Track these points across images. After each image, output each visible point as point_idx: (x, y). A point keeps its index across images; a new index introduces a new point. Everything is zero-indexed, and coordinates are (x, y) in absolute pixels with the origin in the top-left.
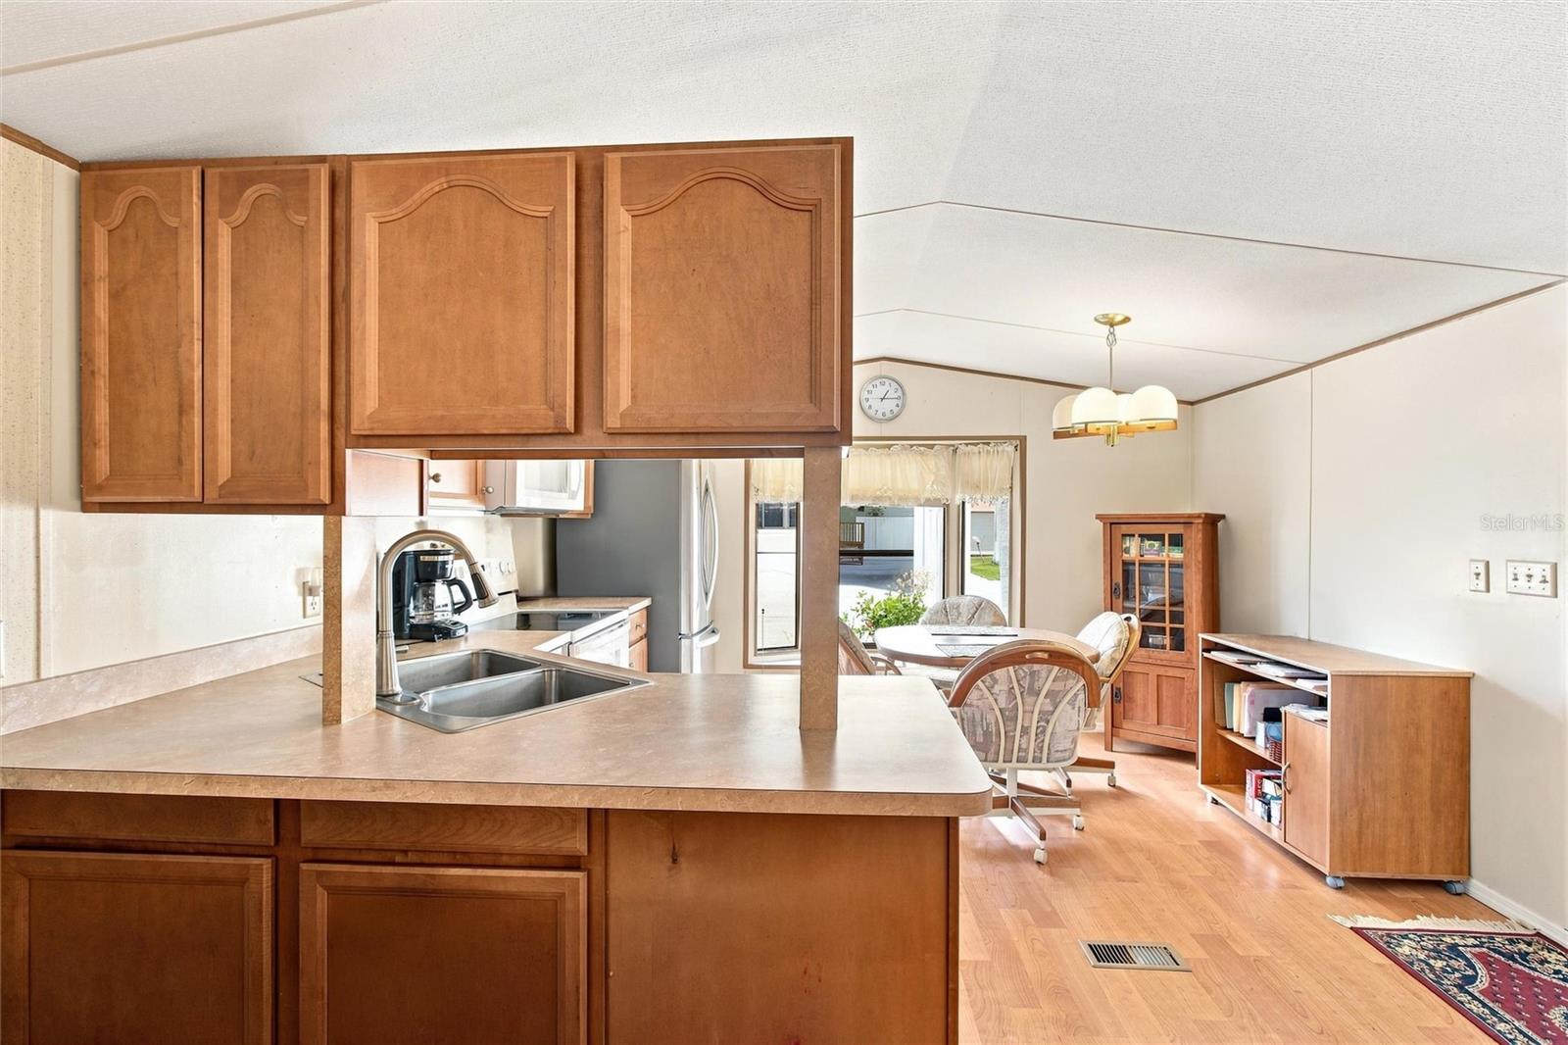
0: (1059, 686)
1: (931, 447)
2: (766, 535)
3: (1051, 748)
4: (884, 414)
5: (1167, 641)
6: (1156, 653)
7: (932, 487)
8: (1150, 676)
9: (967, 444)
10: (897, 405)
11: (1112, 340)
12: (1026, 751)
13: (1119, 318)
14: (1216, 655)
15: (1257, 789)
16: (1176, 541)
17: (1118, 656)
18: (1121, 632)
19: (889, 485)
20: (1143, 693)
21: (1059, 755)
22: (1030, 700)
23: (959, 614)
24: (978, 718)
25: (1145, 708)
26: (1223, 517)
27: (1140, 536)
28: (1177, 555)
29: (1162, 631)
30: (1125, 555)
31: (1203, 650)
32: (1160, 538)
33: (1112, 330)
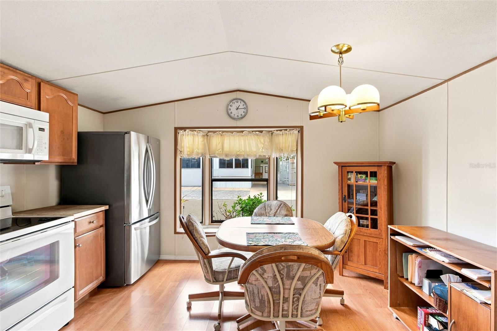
0: (307, 273)
1: (261, 132)
2: (186, 172)
3: (303, 309)
4: (238, 116)
5: (369, 223)
6: (364, 229)
7: (262, 150)
8: (361, 240)
9: (277, 131)
10: (244, 112)
11: (341, 62)
12: (288, 311)
13: (345, 48)
14: (398, 238)
15: (425, 321)
16: (374, 175)
17: (345, 240)
18: (347, 225)
19: (243, 150)
20: (358, 249)
21: (308, 313)
22: (288, 282)
23: (271, 209)
24: (256, 292)
25: (358, 256)
26: (395, 163)
27: (356, 172)
28: (373, 182)
29: (367, 219)
30: (348, 181)
31: (391, 235)
32: (366, 173)
33: (341, 55)
